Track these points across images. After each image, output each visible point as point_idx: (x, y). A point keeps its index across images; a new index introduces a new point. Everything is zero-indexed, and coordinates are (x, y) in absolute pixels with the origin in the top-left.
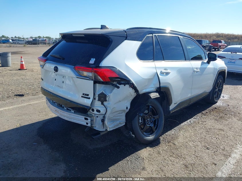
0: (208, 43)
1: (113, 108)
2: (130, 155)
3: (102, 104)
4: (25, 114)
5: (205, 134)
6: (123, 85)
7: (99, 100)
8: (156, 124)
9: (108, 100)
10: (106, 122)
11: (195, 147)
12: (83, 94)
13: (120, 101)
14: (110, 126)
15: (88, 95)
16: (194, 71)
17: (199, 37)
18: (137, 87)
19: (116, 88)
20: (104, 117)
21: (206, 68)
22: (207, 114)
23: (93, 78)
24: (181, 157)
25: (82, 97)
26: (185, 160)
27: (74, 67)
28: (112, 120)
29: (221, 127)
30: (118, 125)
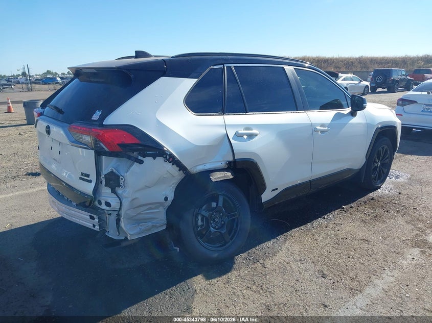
0: (403, 75)
1: (133, 200)
2: (175, 284)
3: (114, 191)
4: (27, 207)
5: (330, 248)
6: (151, 158)
7: (107, 185)
8: (235, 227)
9: (122, 185)
10: (122, 224)
11: (300, 273)
12: (82, 174)
13: (147, 187)
14: (132, 232)
15: (88, 176)
16: (316, 131)
17: (390, 65)
18: (181, 161)
19: (136, 165)
20: (118, 215)
21: (347, 123)
22: (352, 209)
23: (93, 145)
24: (265, 291)
25: (81, 178)
26: (270, 295)
27: (70, 126)
28: (137, 221)
29: (367, 235)
30: (149, 230)
